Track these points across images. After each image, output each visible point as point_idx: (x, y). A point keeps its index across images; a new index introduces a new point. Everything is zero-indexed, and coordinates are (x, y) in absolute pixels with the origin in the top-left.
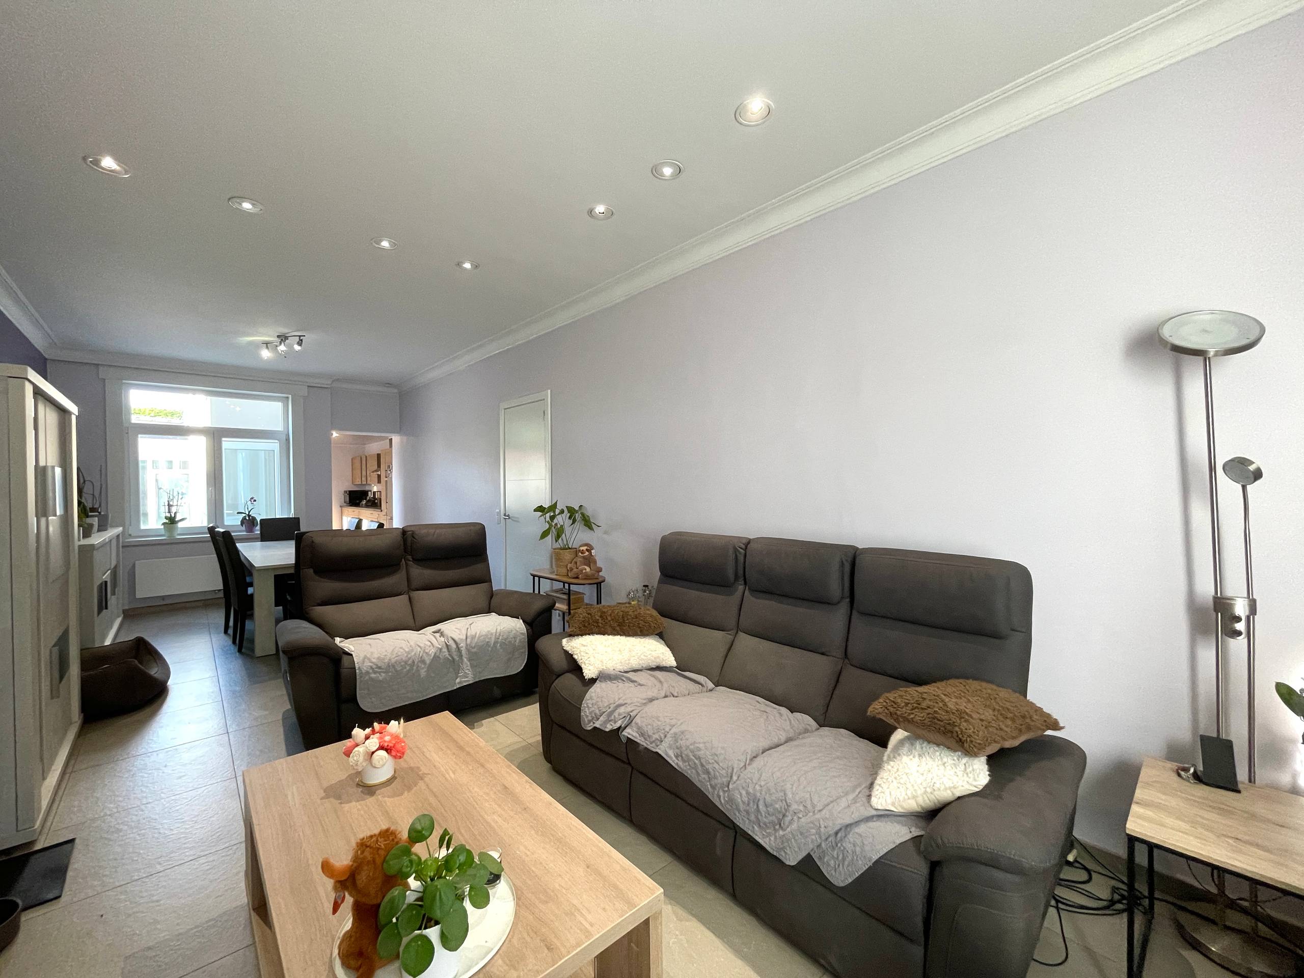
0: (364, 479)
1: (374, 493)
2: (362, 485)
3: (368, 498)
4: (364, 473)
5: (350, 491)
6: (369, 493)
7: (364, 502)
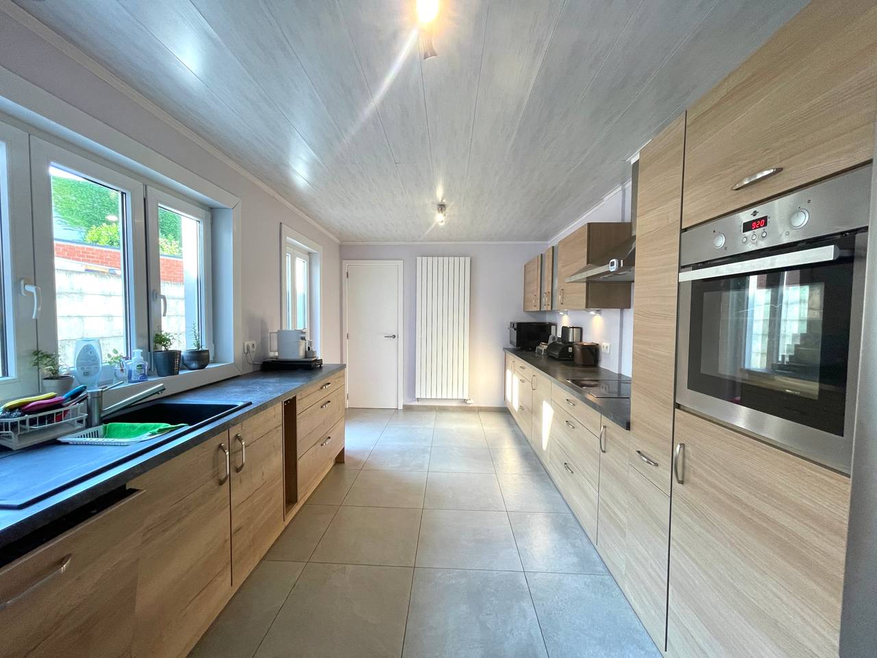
0: (546, 300)
1: (565, 330)
2: (540, 312)
3: (550, 341)
4: (547, 288)
5: (519, 325)
6: (553, 328)
7: (543, 347)
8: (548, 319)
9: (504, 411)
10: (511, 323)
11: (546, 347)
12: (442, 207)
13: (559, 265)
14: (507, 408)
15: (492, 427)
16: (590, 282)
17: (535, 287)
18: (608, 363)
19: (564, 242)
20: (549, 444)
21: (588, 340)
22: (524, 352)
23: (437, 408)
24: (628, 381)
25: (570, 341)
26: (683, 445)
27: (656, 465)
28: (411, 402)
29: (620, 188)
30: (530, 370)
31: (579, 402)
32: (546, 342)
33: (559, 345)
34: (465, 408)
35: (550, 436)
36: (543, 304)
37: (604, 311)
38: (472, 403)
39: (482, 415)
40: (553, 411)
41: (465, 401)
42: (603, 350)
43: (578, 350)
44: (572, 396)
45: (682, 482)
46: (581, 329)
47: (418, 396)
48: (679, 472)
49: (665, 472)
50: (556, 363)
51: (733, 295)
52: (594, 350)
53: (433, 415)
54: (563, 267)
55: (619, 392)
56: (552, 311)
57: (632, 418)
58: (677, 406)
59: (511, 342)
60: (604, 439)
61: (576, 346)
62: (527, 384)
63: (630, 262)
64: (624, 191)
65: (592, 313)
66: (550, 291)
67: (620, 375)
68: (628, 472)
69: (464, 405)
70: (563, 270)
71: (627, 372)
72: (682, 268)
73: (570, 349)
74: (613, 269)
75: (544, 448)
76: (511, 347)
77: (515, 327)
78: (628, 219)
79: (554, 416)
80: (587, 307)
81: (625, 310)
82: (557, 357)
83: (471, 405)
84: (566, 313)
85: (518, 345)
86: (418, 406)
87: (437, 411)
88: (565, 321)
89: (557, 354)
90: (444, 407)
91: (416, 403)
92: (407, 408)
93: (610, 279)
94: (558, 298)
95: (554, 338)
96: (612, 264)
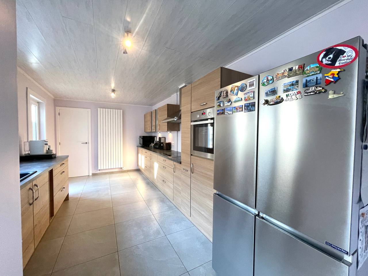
0: (153, 128)
1: (160, 138)
2: (151, 132)
6: (155, 138)
8: (153, 135)
9: (138, 170)
10: (140, 136)
11: (153, 145)
12: (113, 91)
13: (158, 116)
14: (139, 169)
15: (134, 176)
16: (168, 123)
17: (149, 123)
18: (174, 149)
19: (159, 109)
20: (157, 176)
21: (167, 141)
22: (145, 147)
23: (109, 173)
24: (180, 153)
25: (162, 142)
26: (192, 164)
27: (187, 171)
28: (96, 172)
29: (176, 94)
30: (149, 152)
31: (167, 159)
32: (153, 143)
33: (159, 144)
34: (122, 171)
35: (158, 173)
36: (152, 130)
37: (172, 132)
38: (125, 169)
39: (130, 173)
40: (158, 165)
41: (121, 168)
42: (172, 144)
43: (165, 145)
44: (164, 158)
45: (193, 173)
46: (165, 138)
47: (99, 168)
48: (192, 171)
49: (189, 172)
50: (157, 149)
51: (204, 128)
52: (169, 145)
53: (108, 176)
54: (159, 117)
55: (177, 156)
56: (156, 132)
57: (182, 161)
58: (191, 155)
59: (140, 144)
60: (174, 169)
61: (164, 144)
62: (148, 158)
63: (180, 118)
64: (177, 95)
65: (169, 132)
66: (155, 125)
67: (177, 151)
68: (181, 175)
69: (121, 170)
70: (159, 118)
71: (180, 150)
72: (191, 121)
73: (162, 145)
74: (175, 120)
75: (155, 178)
76: (140, 145)
77: (142, 137)
78: (179, 104)
79: (159, 166)
80: (168, 131)
81: (179, 132)
82: (158, 148)
83: (124, 170)
84: (160, 132)
85: (143, 145)
86: (99, 173)
87: (109, 174)
88: (159, 135)
89: (157, 147)
90: (112, 172)
91: (99, 172)
92: (94, 175)
93: (175, 122)
94: (158, 127)
95: (156, 141)
96: (175, 118)
